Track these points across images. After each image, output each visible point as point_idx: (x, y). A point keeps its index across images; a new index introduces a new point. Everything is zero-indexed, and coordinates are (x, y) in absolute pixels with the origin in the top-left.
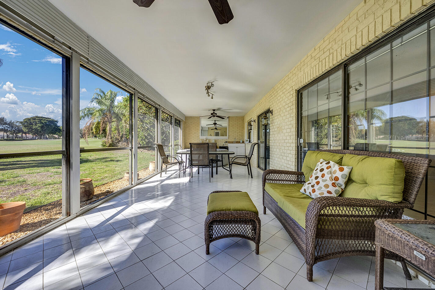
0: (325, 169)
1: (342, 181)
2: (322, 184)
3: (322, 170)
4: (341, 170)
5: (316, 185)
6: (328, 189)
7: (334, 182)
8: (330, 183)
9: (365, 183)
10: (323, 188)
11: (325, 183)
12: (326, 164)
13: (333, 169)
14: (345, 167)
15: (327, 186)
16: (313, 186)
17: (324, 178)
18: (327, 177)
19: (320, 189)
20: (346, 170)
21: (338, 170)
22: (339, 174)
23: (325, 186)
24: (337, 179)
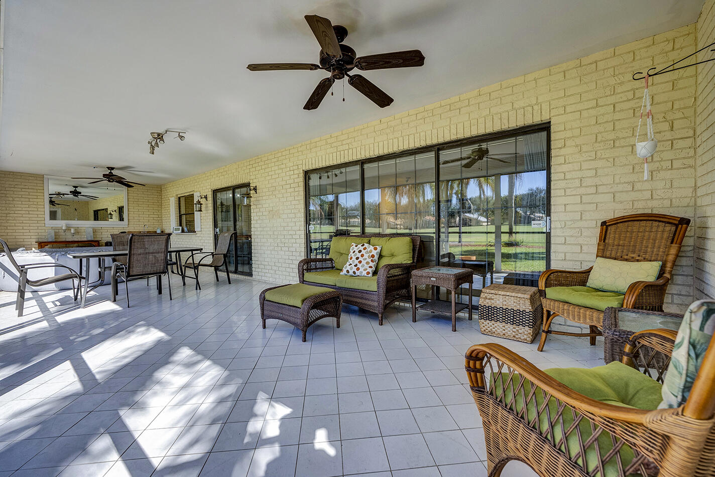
0: (363, 250)
1: (376, 258)
2: (364, 262)
3: (360, 251)
4: (376, 249)
5: (358, 264)
6: (369, 265)
7: (372, 259)
8: (369, 260)
9: (392, 255)
10: (365, 265)
11: (366, 261)
12: (362, 246)
13: (369, 250)
14: (377, 247)
15: (367, 263)
16: (356, 266)
17: (364, 258)
18: (366, 256)
19: (363, 266)
20: (379, 249)
21: (373, 250)
22: (374, 252)
23: (366, 263)
24: (373, 256)
